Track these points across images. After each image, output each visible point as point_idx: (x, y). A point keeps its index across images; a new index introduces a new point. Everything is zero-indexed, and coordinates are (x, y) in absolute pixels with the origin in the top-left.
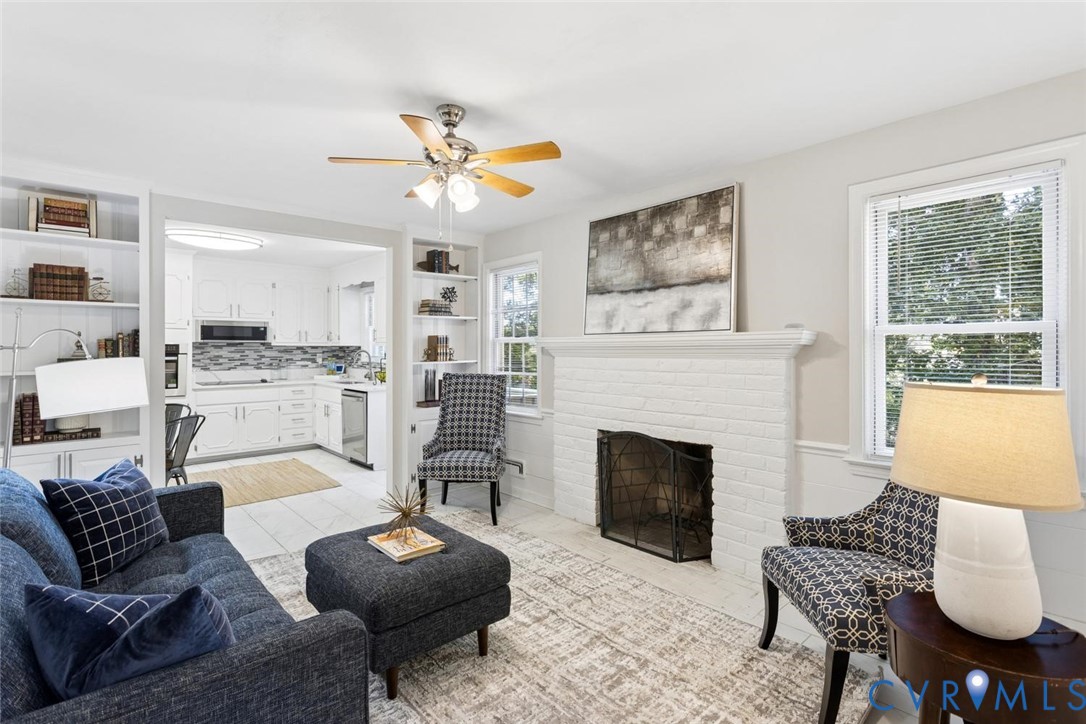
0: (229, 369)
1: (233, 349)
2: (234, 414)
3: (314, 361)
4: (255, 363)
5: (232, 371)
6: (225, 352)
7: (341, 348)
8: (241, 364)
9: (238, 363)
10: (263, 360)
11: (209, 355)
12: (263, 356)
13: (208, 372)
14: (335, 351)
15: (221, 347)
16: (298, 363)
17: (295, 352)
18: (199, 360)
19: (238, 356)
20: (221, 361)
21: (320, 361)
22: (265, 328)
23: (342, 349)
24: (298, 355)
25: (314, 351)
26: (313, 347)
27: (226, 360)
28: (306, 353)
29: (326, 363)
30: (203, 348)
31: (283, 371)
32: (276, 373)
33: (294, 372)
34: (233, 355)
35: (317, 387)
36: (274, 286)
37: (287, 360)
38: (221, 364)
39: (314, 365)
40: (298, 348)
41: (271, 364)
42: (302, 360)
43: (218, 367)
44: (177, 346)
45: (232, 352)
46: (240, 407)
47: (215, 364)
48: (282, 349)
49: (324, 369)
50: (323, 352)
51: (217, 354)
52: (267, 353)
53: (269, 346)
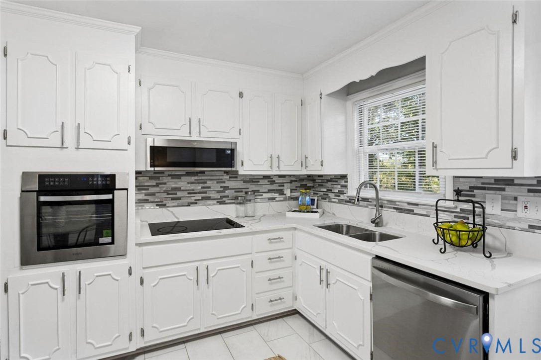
0: (189, 205)
1: (193, 178)
2: (193, 277)
3: (281, 192)
4: (218, 196)
5: (192, 208)
6: (183, 183)
7: (309, 176)
8: (203, 198)
9: (199, 197)
10: (227, 192)
11: (165, 187)
12: (227, 188)
13: (164, 210)
14: (302, 180)
15: (179, 177)
16: (265, 195)
17: (262, 182)
18: (153, 194)
19: (198, 187)
20: (179, 194)
21: (288, 193)
22: (233, 151)
23: (310, 178)
24: (265, 186)
25: (281, 180)
26: (280, 176)
27: (185, 194)
28: (273, 182)
29: (296, 194)
30: (158, 178)
31: (249, 206)
32: (241, 208)
33: (261, 207)
34: (192, 187)
35: (296, 232)
36: (241, 95)
37: (254, 192)
38: (179, 199)
39: (281, 198)
40: (266, 177)
41: (237, 198)
42: (270, 191)
43: (176, 203)
44: (113, 177)
45: (192, 183)
46: (202, 266)
47: (173, 199)
48: (248, 179)
49: (293, 203)
50: (291, 182)
51: (174, 186)
52: (231, 184)
53: (234, 175)
